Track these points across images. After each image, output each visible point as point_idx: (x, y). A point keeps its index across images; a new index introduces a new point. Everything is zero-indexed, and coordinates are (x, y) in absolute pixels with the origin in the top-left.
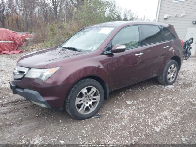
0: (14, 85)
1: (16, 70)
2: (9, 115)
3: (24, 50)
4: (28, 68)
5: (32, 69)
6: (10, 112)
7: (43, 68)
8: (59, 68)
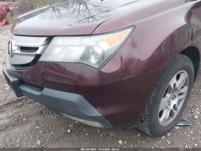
0: (16, 79)
1: (13, 45)
2: (12, 131)
3: (10, 21)
4: (45, 38)
5: (55, 38)
6: (14, 126)
7: (90, 35)
8: (129, 30)
